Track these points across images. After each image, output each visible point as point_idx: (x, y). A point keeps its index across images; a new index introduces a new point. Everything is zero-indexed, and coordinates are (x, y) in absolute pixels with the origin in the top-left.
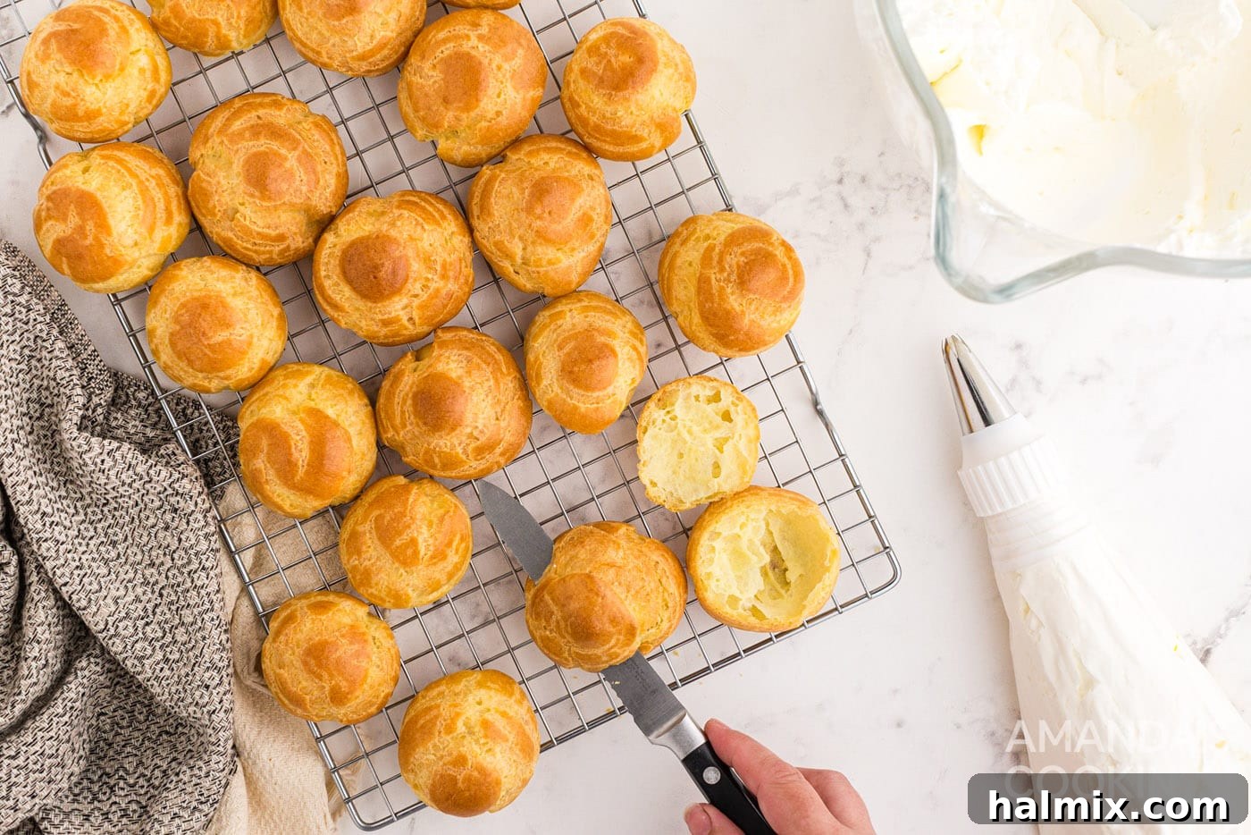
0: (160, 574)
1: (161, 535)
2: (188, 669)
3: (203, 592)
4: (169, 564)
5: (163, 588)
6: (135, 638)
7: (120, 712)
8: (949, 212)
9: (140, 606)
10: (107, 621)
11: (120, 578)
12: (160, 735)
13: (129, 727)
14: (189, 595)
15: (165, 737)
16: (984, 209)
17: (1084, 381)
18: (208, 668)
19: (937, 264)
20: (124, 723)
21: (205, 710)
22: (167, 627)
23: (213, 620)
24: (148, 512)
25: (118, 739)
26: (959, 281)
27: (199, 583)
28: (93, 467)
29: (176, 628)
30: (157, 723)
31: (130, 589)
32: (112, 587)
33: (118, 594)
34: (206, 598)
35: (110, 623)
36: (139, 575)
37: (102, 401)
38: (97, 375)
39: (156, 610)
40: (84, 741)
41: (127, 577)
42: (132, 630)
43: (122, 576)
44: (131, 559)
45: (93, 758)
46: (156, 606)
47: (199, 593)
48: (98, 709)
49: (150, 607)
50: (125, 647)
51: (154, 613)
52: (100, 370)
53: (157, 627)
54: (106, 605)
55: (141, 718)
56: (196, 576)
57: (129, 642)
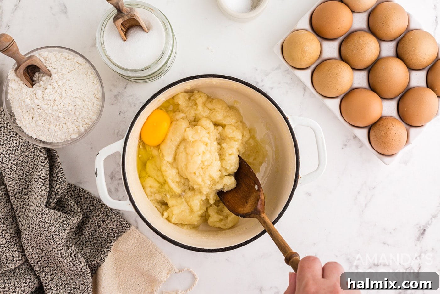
38: (60, 177)
52: (62, 176)
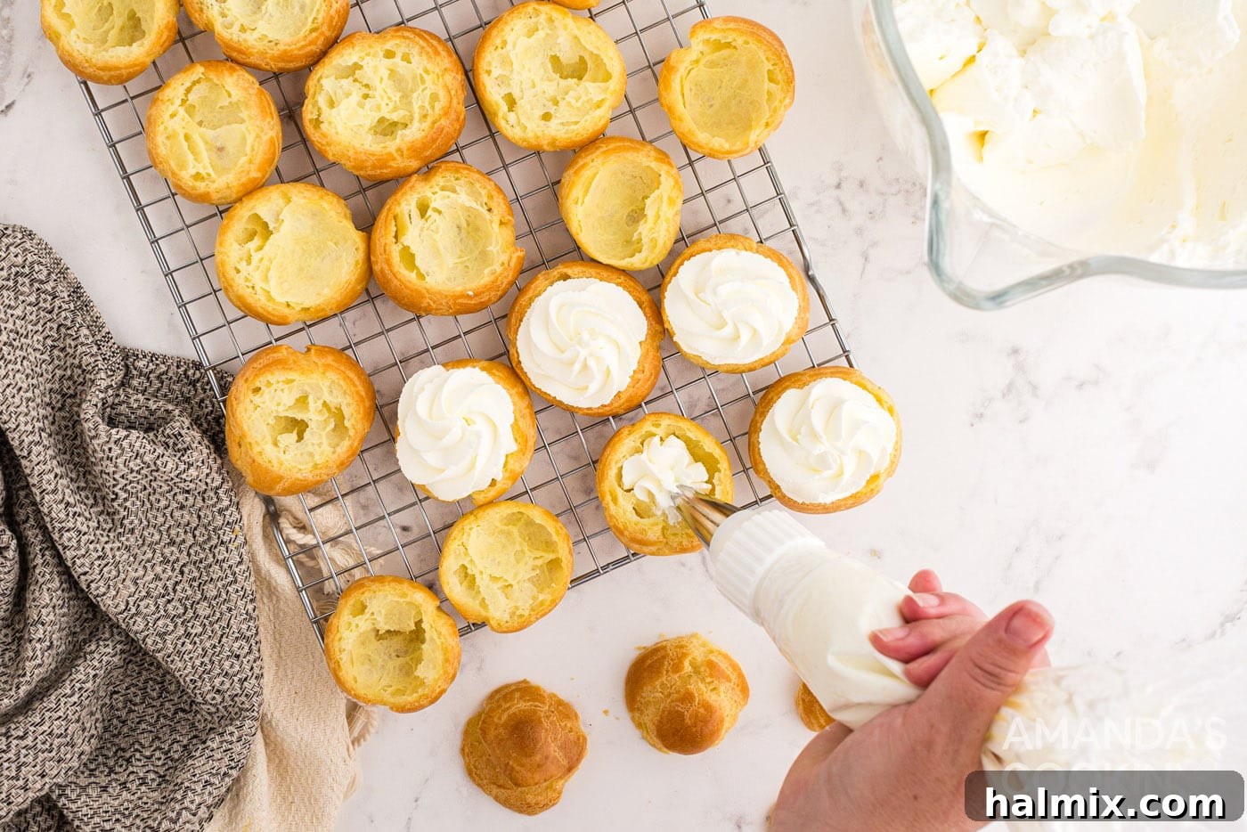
0: (181, 552)
1: (177, 514)
2: (215, 641)
3: (225, 565)
4: (190, 541)
5: (184, 565)
6: (157, 615)
7: (133, 689)
8: (943, 217)
9: (160, 584)
10: (127, 602)
11: (138, 560)
12: (176, 713)
13: (142, 703)
14: (211, 570)
15: (181, 714)
16: (978, 216)
17: (1081, 386)
18: (237, 638)
19: (930, 269)
20: (138, 700)
21: (236, 679)
22: (188, 603)
23: (237, 591)
24: (157, 496)
25: (132, 715)
26: (952, 287)
27: (220, 557)
28: (102, 455)
29: (198, 603)
30: (171, 700)
31: (149, 569)
32: (130, 569)
33: (137, 575)
34: (228, 571)
35: (131, 603)
36: (158, 554)
37: (113, 383)
39: (177, 587)
40: (97, 720)
41: (145, 558)
42: (153, 608)
43: (140, 557)
44: (149, 540)
45: (107, 735)
46: (177, 583)
47: (221, 567)
48: (111, 688)
49: (170, 584)
50: (147, 625)
51: (175, 590)
52: (113, 352)
53: (178, 604)
54: (125, 587)
55: (154, 694)
56: (216, 551)
57: (151, 620)
